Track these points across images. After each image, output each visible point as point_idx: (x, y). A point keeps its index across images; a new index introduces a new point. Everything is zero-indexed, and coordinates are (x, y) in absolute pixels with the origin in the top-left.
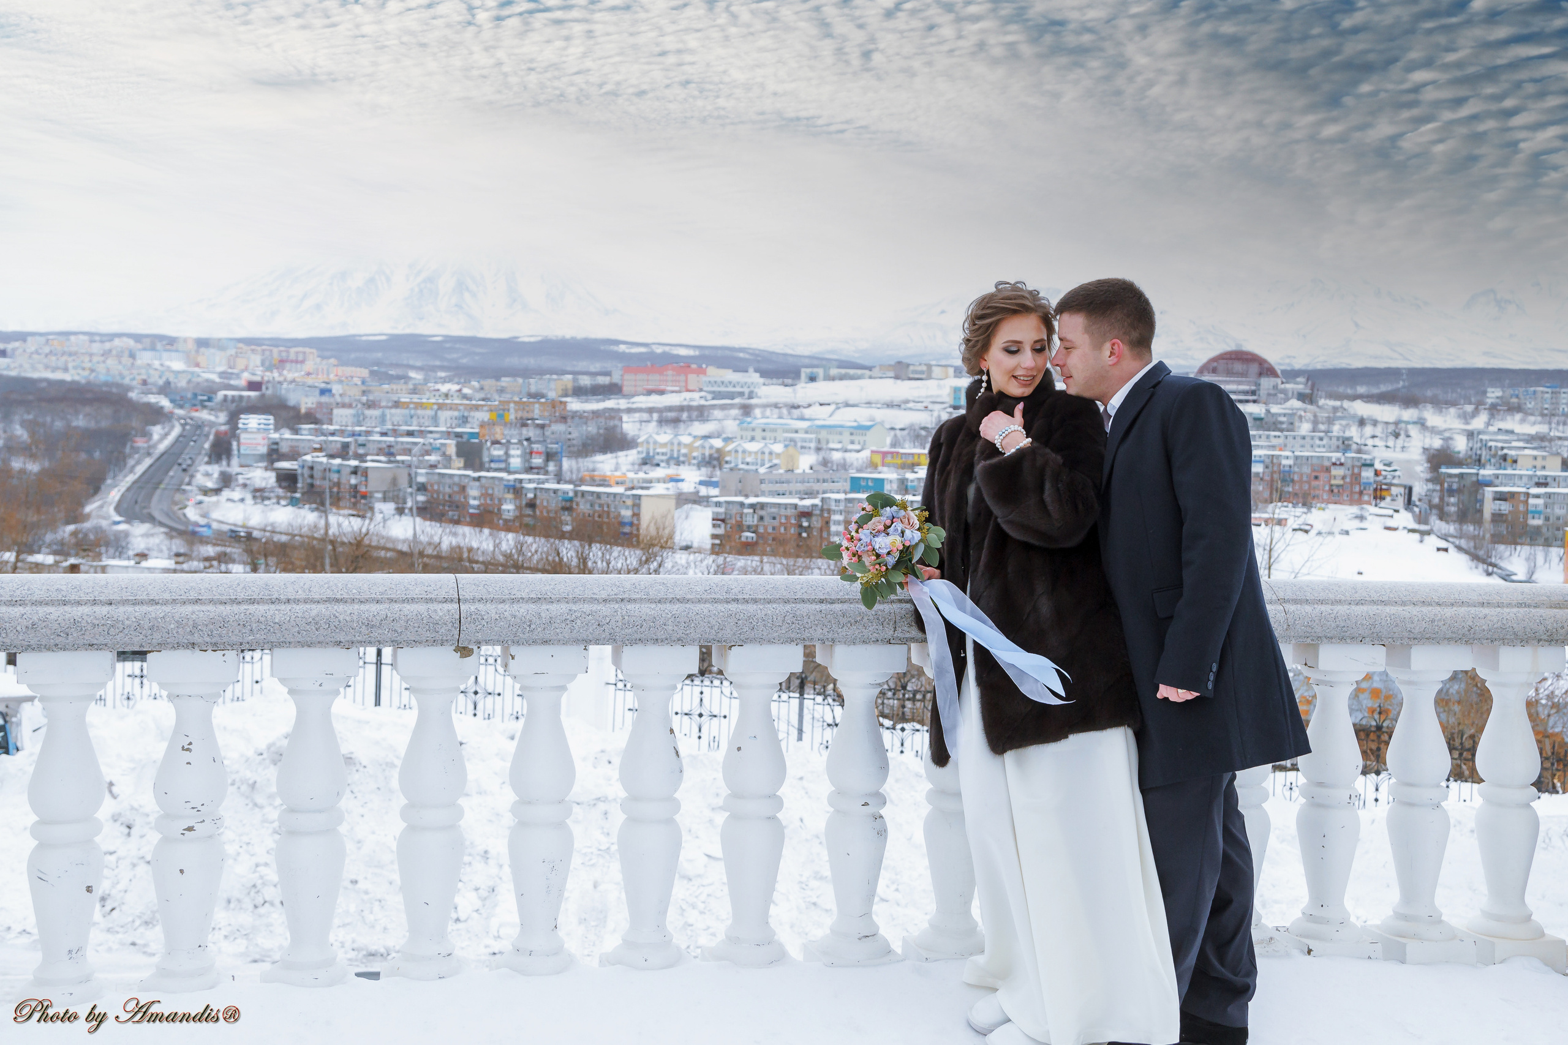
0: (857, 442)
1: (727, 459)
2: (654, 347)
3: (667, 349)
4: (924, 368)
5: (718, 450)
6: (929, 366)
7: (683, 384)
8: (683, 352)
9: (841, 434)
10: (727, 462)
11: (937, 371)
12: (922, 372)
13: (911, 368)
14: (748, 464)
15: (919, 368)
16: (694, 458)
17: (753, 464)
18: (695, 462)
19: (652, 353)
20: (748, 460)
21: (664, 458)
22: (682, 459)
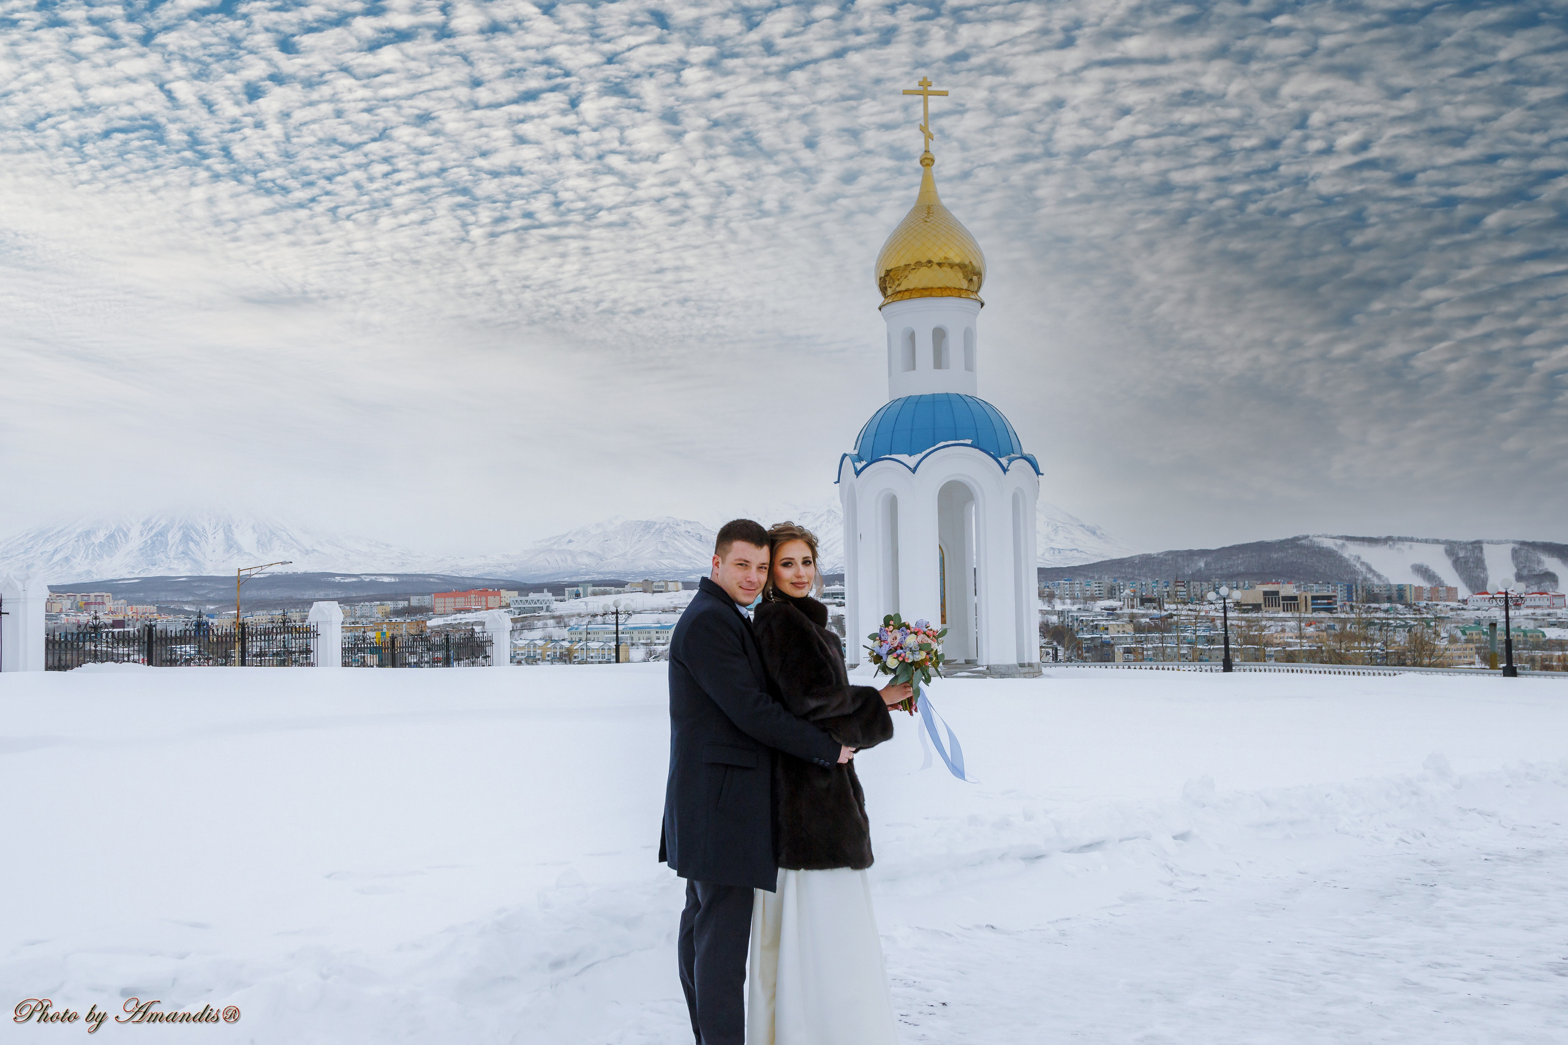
0: (661, 638)
1: (576, 655)
2: (363, 577)
3: (373, 578)
4: (663, 584)
5: (568, 649)
6: (666, 582)
7: (484, 604)
8: (386, 580)
9: (649, 633)
10: (575, 657)
11: (671, 586)
12: (662, 587)
13: (655, 584)
14: (592, 658)
15: (660, 584)
16: (548, 656)
17: (596, 657)
18: (549, 658)
19: (362, 581)
20: (592, 654)
21: (523, 657)
22: (537, 657)
